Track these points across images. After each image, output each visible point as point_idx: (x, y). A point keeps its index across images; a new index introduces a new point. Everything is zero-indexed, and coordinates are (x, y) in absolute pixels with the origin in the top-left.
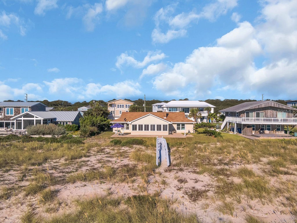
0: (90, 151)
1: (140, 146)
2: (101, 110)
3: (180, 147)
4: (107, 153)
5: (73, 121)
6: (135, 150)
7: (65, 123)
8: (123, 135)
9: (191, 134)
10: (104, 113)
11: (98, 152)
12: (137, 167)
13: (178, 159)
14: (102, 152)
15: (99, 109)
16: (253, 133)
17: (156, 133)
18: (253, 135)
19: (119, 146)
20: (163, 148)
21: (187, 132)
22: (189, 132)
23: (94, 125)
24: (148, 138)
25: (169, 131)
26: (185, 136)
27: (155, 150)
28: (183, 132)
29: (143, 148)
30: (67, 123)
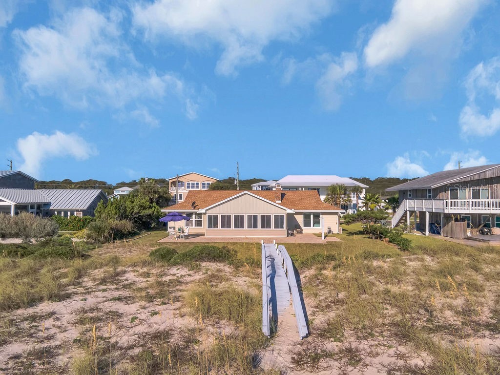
0: (80, 280)
1: (218, 264)
2: (155, 192)
3: (324, 268)
4: (124, 287)
5: (85, 208)
6: (204, 276)
7: (69, 213)
8: (187, 237)
9: (334, 235)
10: (160, 197)
11: (103, 281)
12: (196, 341)
13: (328, 307)
14: (112, 283)
15: (151, 189)
16: (469, 234)
17: (258, 234)
18: (469, 238)
19: (163, 266)
20: (280, 271)
21: (326, 231)
22: (330, 231)
23: (126, 217)
24: (242, 244)
25: (288, 229)
26: (322, 240)
27: (259, 276)
28: (317, 232)
29: (227, 269)
30: (72, 214)
